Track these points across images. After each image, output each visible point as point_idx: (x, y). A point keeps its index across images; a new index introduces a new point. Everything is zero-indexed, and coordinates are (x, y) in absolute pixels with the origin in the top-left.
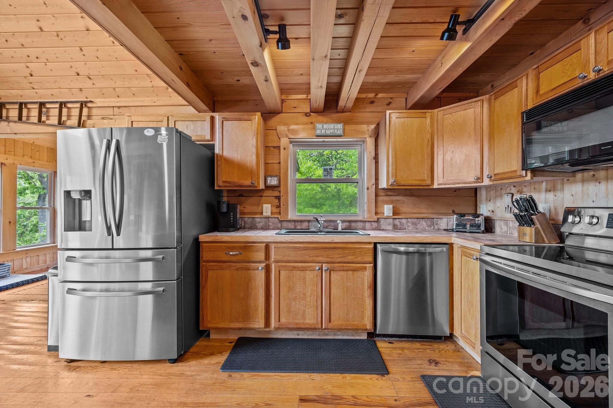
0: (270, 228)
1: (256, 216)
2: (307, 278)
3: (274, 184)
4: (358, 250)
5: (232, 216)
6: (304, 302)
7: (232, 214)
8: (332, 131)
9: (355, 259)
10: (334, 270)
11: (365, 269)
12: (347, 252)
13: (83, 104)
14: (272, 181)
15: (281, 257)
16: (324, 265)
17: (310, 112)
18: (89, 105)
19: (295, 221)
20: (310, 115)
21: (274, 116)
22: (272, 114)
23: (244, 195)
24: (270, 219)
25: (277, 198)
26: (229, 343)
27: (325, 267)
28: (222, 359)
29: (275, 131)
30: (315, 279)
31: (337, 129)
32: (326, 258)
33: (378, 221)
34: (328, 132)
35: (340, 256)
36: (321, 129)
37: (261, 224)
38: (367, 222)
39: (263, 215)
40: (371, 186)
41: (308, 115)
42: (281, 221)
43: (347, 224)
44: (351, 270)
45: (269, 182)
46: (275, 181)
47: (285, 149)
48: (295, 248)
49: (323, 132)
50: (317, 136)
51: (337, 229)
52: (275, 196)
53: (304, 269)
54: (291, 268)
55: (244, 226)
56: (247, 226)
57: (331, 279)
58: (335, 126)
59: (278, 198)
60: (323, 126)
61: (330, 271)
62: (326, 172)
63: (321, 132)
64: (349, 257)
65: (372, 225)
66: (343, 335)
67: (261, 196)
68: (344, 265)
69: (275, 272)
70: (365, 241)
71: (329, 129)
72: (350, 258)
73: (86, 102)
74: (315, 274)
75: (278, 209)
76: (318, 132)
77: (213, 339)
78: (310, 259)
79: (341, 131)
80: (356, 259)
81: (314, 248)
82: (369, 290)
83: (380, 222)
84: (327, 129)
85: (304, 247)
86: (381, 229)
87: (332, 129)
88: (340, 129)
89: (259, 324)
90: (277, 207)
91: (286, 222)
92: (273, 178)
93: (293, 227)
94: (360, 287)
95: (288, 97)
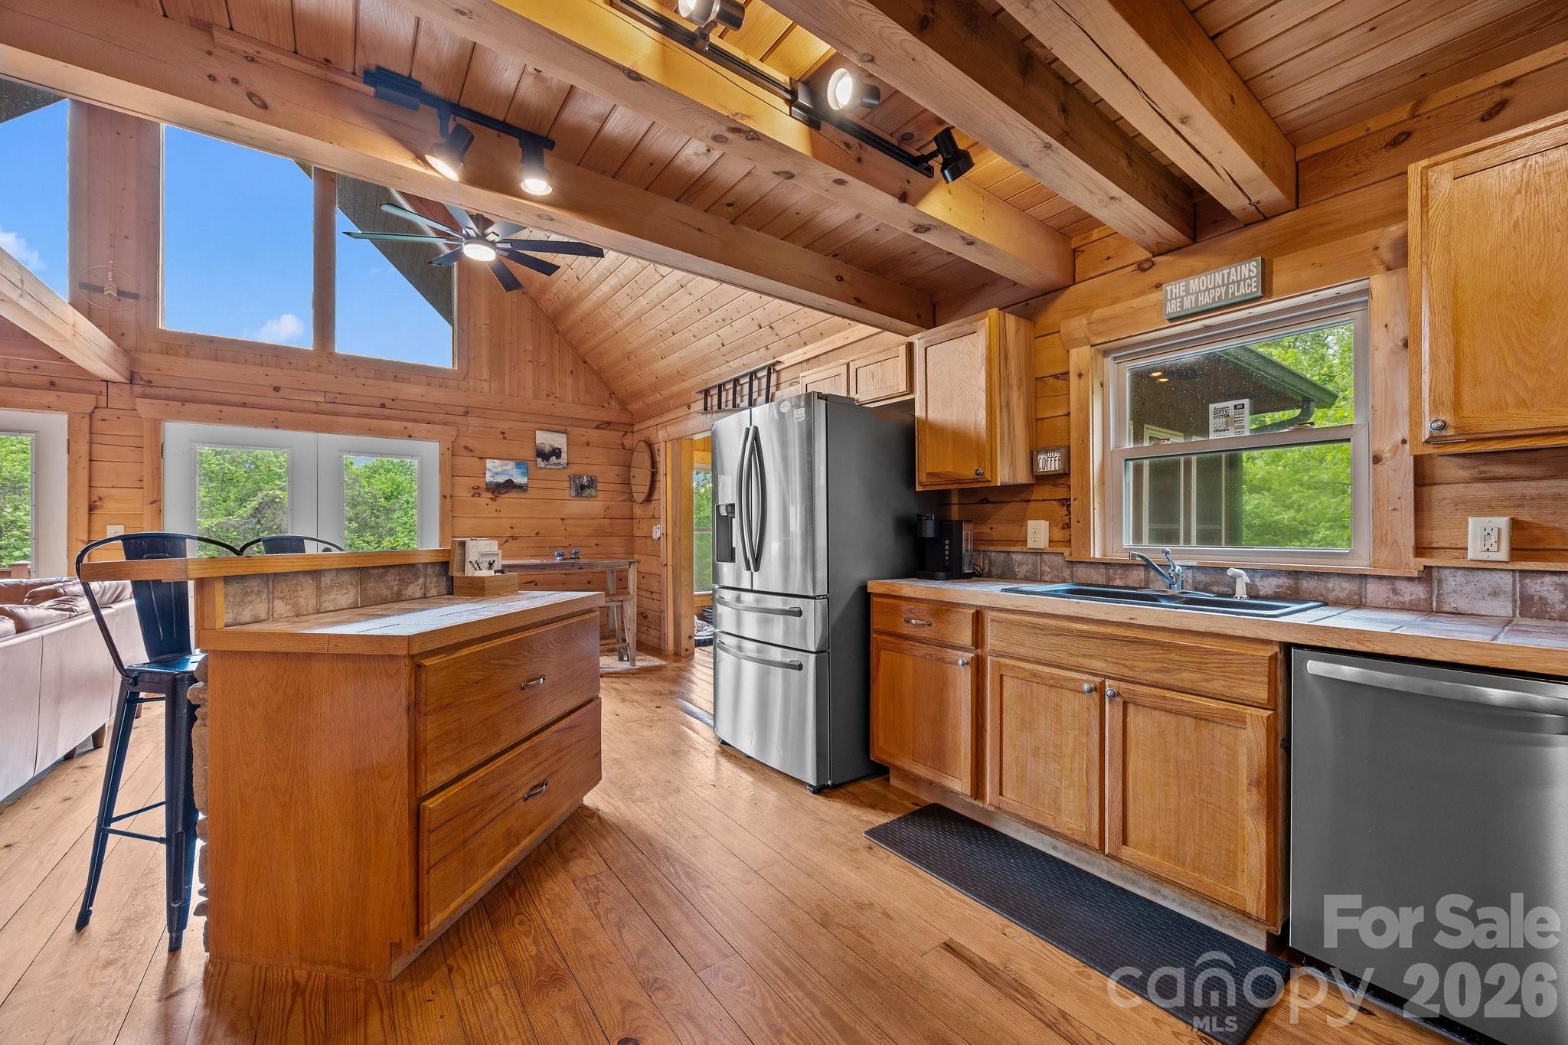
0: (1045, 578)
1: (1013, 549)
2: (1063, 709)
3: (1053, 469)
4: (1215, 659)
5: (947, 547)
6: (1057, 766)
7: (947, 542)
8: (1216, 293)
9: (1204, 684)
10: (1136, 704)
11: (1240, 720)
12: (1178, 658)
13: (770, 369)
14: (1049, 462)
15: (1005, 644)
16: (1108, 682)
17: (1154, 256)
18: (778, 368)
19: (1108, 565)
20: (1153, 264)
21: (1054, 299)
22: (1048, 296)
23: (991, 500)
24: (1045, 557)
25: (1063, 505)
26: (914, 804)
27: (1110, 687)
28: (879, 819)
29: (1057, 335)
30: (1085, 715)
31: (1238, 282)
32: (1111, 665)
33: (1427, 575)
34: (1205, 301)
35: (1153, 665)
36: (1182, 298)
37: (1024, 568)
38: (1370, 580)
39: (1028, 546)
40: (1395, 450)
41: (1146, 266)
42: (1072, 562)
43: (1284, 581)
44: (1189, 715)
45: (1041, 466)
46: (1057, 462)
47: (1080, 375)
48: (1035, 626)
49: (1187, 305)
50: (1171, 320)
51: (1232, 595)
52: (1059, 500)
53: (1056, 685)
54: (1026, 674)
55: (990, 571)
56: (995, 571)
57: (1129, 725)
58: (1229, 274)
59: (1066, 503)
60: (1187, 286)
61: (1125, 704)
62: (1223, 420)
63: (1182, 306)
64: (1185, 675)
65: (1395, 591)
66: (1181, 905)
67: (1028, 501)
68: (1169, 694)
69: (992, 678)
70: (1239, 633)
71: (1208, 289)
72: (1187, 678)
73: (774, 365)
74: (1085, 703)
75: (1067, 532)
76: (1173, 308)
77: (893, 787)
78: (1073, 661)
79: (1254, 284)
80: (1208, 685)
81: (1082, 635)
82: (1254, 791)
83: (1440, 581)
84: (1200, 291)
85: (1057, 628)
86: (1447, 608)
87: (1219, 286)
88: (1250, 278)
89: (960, 784)
90: (1063, 525)
91: (1083, 565)
92: (1051, 454)
93: (1102, 580)
94: (1221, 774)
95: (1090, 236)
